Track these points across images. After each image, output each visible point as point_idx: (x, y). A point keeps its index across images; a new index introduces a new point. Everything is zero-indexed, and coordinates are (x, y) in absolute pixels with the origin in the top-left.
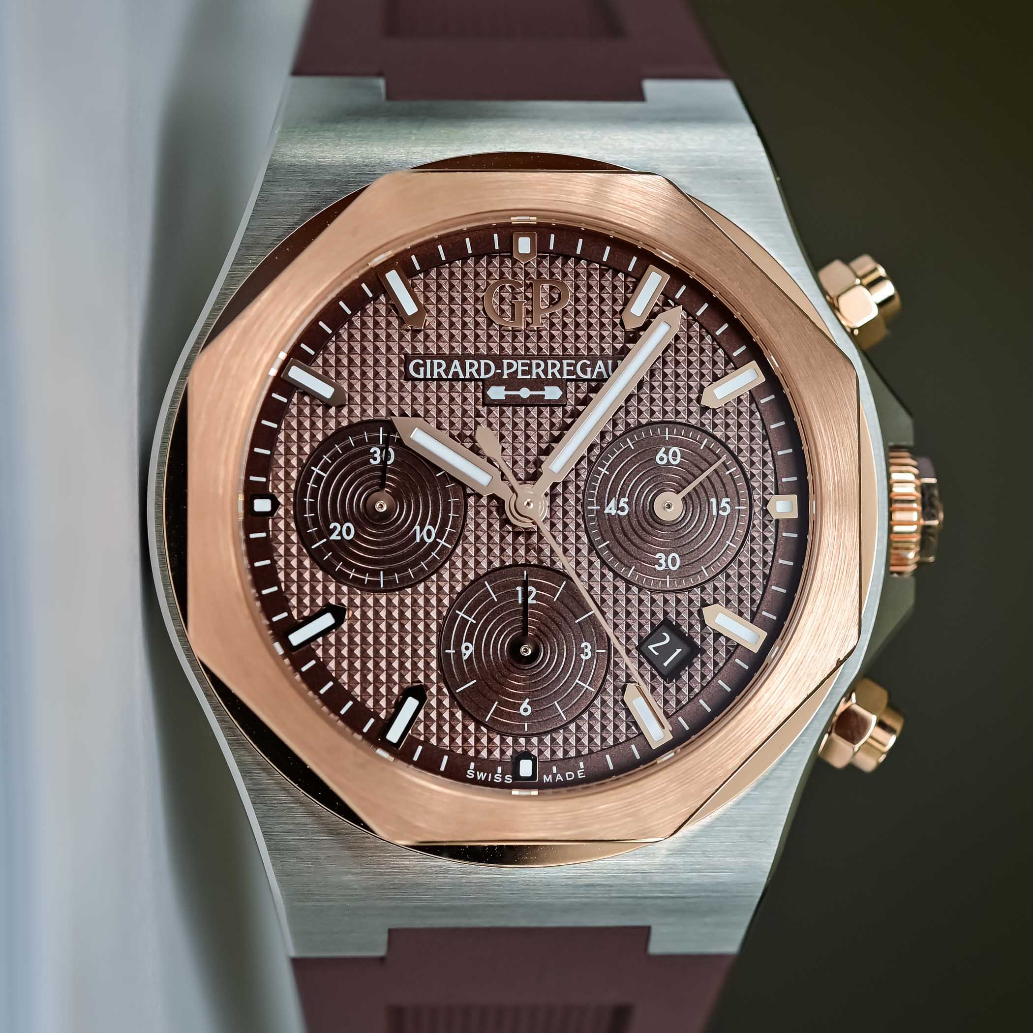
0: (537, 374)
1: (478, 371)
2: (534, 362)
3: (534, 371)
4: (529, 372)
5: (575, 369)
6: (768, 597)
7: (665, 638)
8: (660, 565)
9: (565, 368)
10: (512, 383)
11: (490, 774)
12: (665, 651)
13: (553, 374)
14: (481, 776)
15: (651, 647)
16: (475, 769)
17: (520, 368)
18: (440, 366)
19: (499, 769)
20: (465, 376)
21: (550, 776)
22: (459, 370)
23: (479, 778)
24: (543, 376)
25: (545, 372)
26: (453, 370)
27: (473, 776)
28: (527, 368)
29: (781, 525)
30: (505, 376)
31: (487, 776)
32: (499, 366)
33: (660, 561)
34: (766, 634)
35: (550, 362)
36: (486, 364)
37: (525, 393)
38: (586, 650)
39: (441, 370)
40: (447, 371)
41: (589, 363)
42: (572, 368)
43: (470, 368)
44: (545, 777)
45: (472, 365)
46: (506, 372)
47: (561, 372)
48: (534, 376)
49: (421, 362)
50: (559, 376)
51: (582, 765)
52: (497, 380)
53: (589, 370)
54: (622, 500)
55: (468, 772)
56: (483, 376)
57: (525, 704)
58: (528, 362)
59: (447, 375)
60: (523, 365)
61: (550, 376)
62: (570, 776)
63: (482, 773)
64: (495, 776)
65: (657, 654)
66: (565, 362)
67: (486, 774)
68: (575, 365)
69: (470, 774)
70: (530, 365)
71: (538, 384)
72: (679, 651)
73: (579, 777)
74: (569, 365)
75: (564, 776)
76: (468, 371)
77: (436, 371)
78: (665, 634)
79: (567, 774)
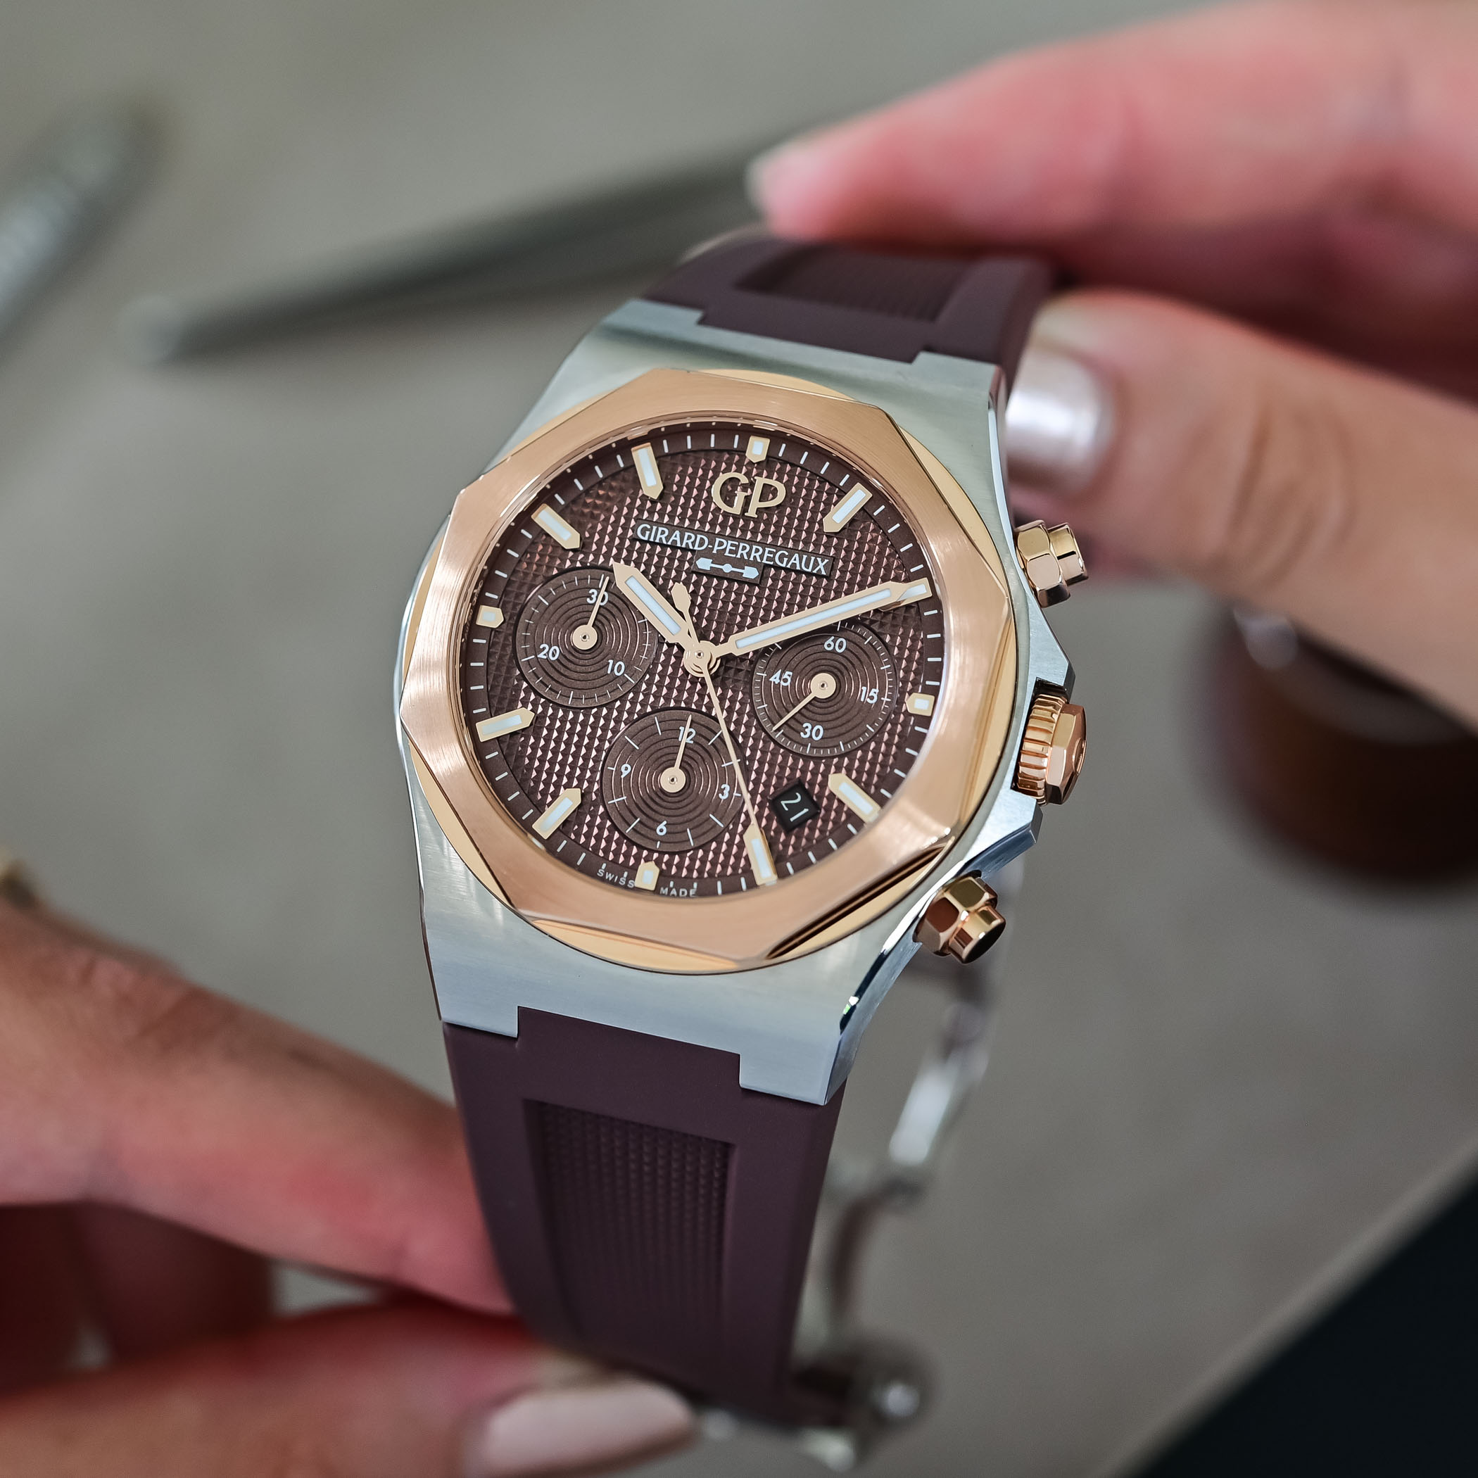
0: (742, 554)
1: (693, 543)
2: (742, 545)
3: (740, 552)
4: (736, 552)
5: (774, 557)
6: (889, 778)
7: (797, 797)
8: (805, 733)
9: (766, 554)
10: (720, 558)
11: (617, 877)
12: (794, 809)
13: (755, 557)
15: (783, 803)
16: (606, 870)
17: (729, 547)
18: (663, 532)
19: (626, 874)
20: (682, 544)
21: (667, 889)
22: (678, 539)
23: (607, 878)
24: (746, 558)
25: (749, 554)
26: (673, 538)
27: (602, 875)
28: (734, 548)
29: (914, 720)
30: (715, 552)
31: (614, 878)
32: (712, 542)
33: (806, 730)
36: (701, 539)
37: (727, 568)
38: (724, 791)
39: (663, 537)
40: (667, 538)
41: (787, 554)
42: (772, 556)
43: (688, 539)
44: (662, 889)
45: (689, 538)
46: (716, 548)
47: (762, 557)
48: (739, 556)
49: (649, 527)
50: (759, 560)
51: (695, 885)
52: (707, 554)
53: (786, 559)
54: (787, 673)
55: (599, 870)
56: (696, 548)
57: (662, 826)
58: (737, 543)
59: (667, 542)
60: (732, 545)
61: (751, 559)
62: (683, 892)
63: (610, 875)
64: (621, 879)
65: (786, 809)
66: (767, 549)
67: (613, 876)
68: (775, 554)
69: (601, 873)
70: (738, 547)
71: (741, 563)
72: (806, 810)
73: (691, 895)
74: (770, 552)
75: (676, 891)
76: (685, 541)
77: (659, 536)
78: (797, 794)
79: (681, 890)
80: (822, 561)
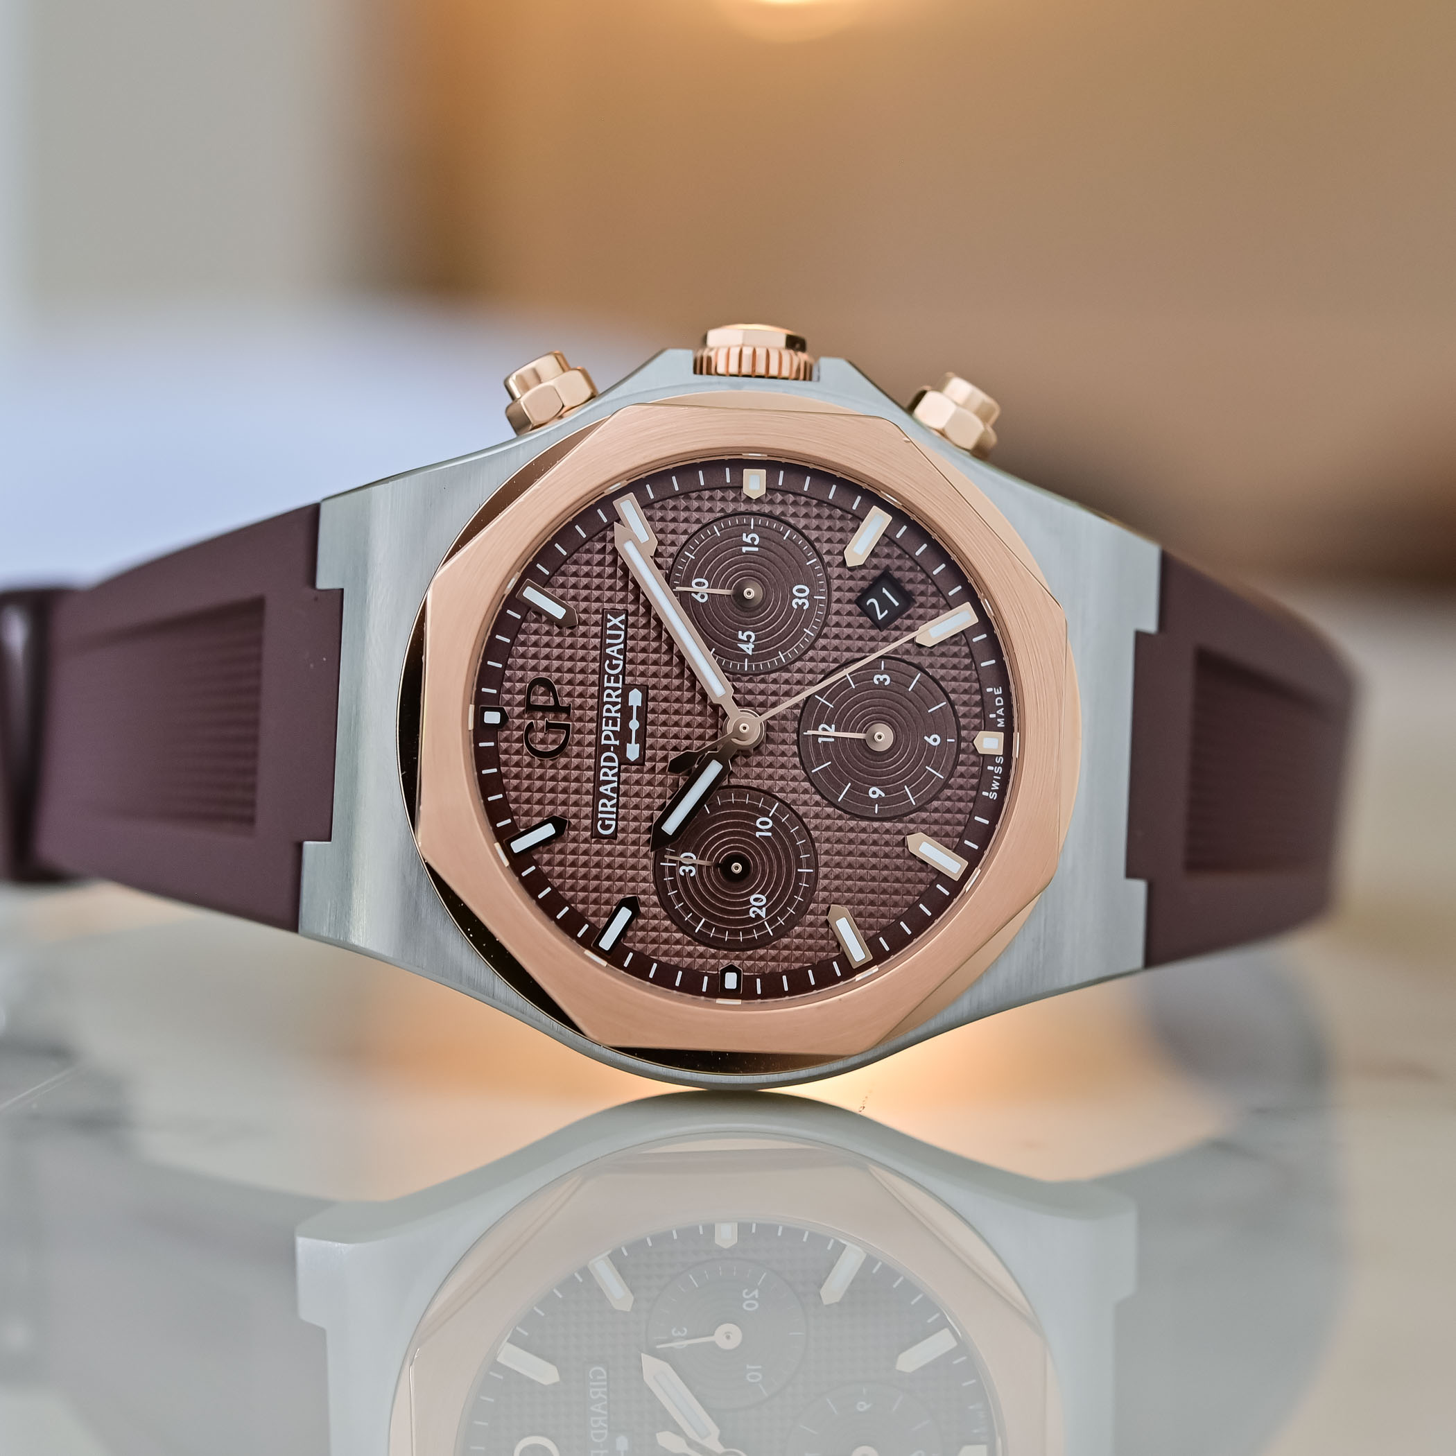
0: (616, 712)
1: (611, 768)
2: (605, 714)
3: (613, 714)
4: (614, 719)
5: (613, 675)
6: (840, 503)
7: (872, 604)
8: (804, 604)
9: (612, 684)
10: (624, 736)
11: (995, 777)
12: (885, 603)
13: (617, 697)
14: (995, 786)
15: (880, 617)
16: (989, 791)
17: (610, 728)
18: (604, 805)
19: (990, 768)
20: (615, 781)
21: (999, 720)
22: (609, 787)
23: (997, 788)
24: (619, 707)
25: (614, 704)
26: (609, 793)
27: (995, 793)
28: (610, 722)
29: (772, 486)
30: (617, 743)
31: (997, 780)
32: (607, 748)
34: (874, 507)
35: (605, 699)
36: (605, 760)
37: (634, 725)
38: (881, 680)
39: (609, 804)
40: (610, 799)
41: (608, 662)
42: (612, 678)
43: (608, 776)
44: (999, 725)
45: (606, 774)
46: (613, 742)
47: (615, 689)
48: (619, 715)
49: (600, 822)
50: (620, 691)
51: (989, 690)
52: (621, 751)
53: (614, 662)
54: (740, 637)
55: (991, 798)
56: (616, 764)
57: (930, 740)
58: (604, 719)
59: (613, 798)
60: (607, 725)
61: (619, 700)
62: (999, 701)
63: (993, 785)
64: (996, 772)
65: (886, 612)
66: (606, 684)
67: (994, 781)
68: (610, 675)
69: (993, 796)
70: (608, 718)
71: (626, 711)
72: (884, 591)
73: (1001, 692)
74: (609, 681)
75: (999, 707)
76: (610, 778)
77: (609, 809)
78: (868, 603)
79: (997, 704)
80: (610, 621)
